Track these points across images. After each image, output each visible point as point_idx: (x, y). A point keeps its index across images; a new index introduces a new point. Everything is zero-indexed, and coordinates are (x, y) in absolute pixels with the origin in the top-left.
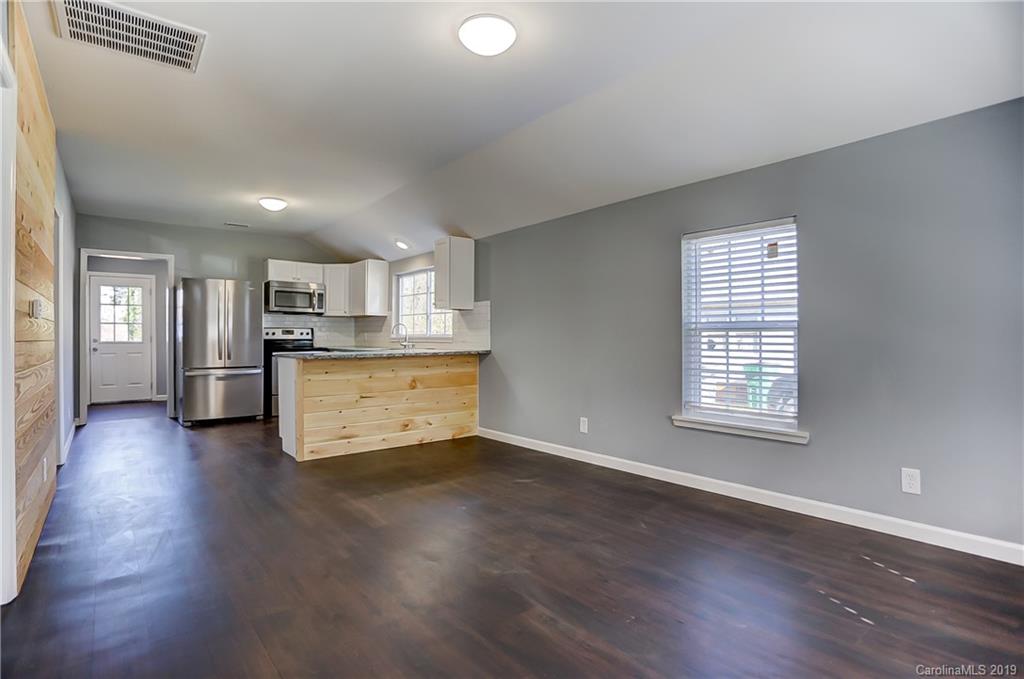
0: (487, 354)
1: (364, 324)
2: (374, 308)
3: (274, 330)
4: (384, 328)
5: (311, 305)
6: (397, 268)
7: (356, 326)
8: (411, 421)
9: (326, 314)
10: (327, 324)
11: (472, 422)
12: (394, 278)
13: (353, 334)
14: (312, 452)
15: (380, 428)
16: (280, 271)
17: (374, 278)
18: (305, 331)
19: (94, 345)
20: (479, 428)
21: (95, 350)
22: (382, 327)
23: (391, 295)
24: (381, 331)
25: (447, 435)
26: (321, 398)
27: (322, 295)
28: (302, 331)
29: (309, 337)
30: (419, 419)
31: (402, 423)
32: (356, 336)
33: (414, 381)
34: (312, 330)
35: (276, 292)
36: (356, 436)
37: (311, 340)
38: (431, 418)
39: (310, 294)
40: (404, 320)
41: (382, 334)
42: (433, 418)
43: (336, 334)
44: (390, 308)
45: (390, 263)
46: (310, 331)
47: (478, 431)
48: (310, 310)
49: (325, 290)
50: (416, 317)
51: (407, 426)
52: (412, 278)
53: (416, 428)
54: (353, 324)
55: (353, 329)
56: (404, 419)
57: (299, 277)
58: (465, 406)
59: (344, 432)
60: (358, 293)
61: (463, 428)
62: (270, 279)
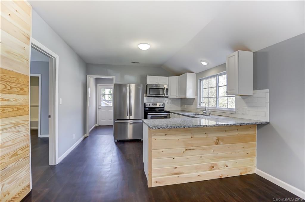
0: (267, 124)
1: (184, 101)
2: (189, 94)
3: (149, 104)
4: (194, 103)
5: (164, 94)
6: (201, 76)
7: (181, 102)
8: (216, 164)
9: (170, 97)
10: (170, 101)
11: (253, 165)
12: (199, 81)
13: (180, 105)
14: (157, 182)
15: (197, 168)
16: (152, 80)
17: (190, 81)
18: (161, 104)
19: (100, 107)
20: (256, 169)
21: (100, 109)
22: (193, 103)
23: (198, 89)
24: (192, 104)
25: (237, 173)
26: (162, 150)
27: (168, 89)
28: (160, 104)
29: (163, 106)
30: (220, 163)
31: (210, 165)
32: (181, 106)
33: (218, 140)
34: (164, 103)
35: (150, 88)
36: (183, 173)
37: (164, 108)
38: (227, 162)
39: (163, 89)
40: (203, 100)
41: (192, 106)
42: (229, 162)
43: (173, 105)
44: (196, 95)
45: (196, 74)
46: (163, 104)
47: (255, 170)
48: (163, 96)
49: (169, 87)
50: (209, 98)
51: (213, 167)
52: (208, 80)
53: (219, 169)
54: (180, 101)
55: (180, 103)
56: (211, 163)
57: (159, 82)
58: (248, 155)
59: (176, 171)
60: (182, 88)
61: (246, 169)
62: (148, 83)
